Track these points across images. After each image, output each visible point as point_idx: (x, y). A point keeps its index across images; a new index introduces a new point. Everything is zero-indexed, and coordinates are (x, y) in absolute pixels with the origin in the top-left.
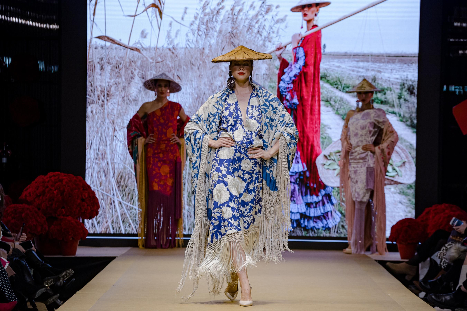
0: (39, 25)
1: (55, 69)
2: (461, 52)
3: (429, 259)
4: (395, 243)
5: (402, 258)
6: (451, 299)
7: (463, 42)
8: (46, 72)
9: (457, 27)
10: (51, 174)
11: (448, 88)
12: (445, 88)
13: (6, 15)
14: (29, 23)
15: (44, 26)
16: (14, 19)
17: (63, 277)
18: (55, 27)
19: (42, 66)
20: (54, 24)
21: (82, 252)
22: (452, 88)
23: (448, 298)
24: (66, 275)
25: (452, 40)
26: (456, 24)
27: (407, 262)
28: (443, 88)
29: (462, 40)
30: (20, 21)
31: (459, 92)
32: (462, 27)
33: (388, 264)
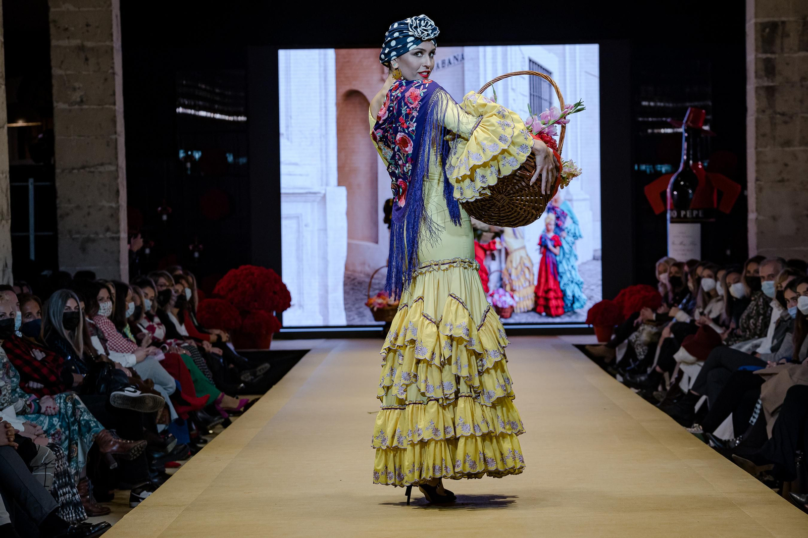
0: (227, 118)
1: (243, 160)
2: (650, 131)
3: (626, 341)
4: (591, 326)
5: (599, 340)
6: (646, 380)
7: (652, 121)
8: (235, 164)
9: (645, 107)
10: (242, 267)
11: (639, 167)
12: (636, 167)
13: (196, 110)
14: (218, 116)
15: (231, 118)
16: (203, 113)
17: (260, 370)
18: (242, 118)
19: (230, 158)
20: (241, 116)
21: (276, 345)
22: (643, 167)
23: (643, 378)
24: (263, 369)
25: (640, 119)
26: (645, 103)
27: (605, 345)
28: (634, 167)
29: (650, 119)
30: (209, 115)
31: (650, 171)
32: (649, 106)
33: (587, 347)
